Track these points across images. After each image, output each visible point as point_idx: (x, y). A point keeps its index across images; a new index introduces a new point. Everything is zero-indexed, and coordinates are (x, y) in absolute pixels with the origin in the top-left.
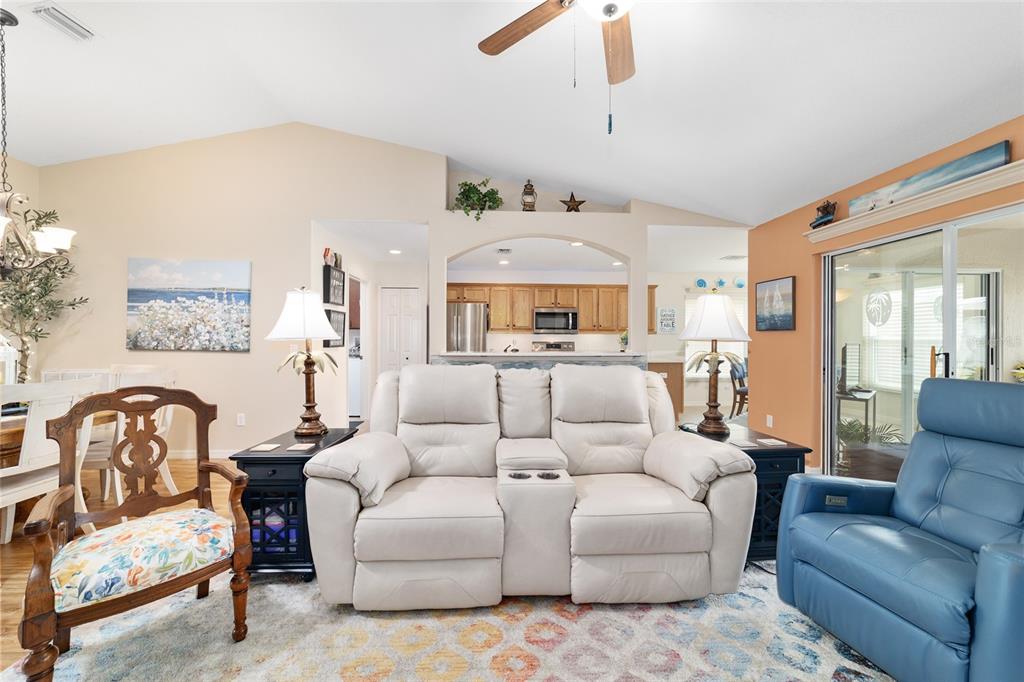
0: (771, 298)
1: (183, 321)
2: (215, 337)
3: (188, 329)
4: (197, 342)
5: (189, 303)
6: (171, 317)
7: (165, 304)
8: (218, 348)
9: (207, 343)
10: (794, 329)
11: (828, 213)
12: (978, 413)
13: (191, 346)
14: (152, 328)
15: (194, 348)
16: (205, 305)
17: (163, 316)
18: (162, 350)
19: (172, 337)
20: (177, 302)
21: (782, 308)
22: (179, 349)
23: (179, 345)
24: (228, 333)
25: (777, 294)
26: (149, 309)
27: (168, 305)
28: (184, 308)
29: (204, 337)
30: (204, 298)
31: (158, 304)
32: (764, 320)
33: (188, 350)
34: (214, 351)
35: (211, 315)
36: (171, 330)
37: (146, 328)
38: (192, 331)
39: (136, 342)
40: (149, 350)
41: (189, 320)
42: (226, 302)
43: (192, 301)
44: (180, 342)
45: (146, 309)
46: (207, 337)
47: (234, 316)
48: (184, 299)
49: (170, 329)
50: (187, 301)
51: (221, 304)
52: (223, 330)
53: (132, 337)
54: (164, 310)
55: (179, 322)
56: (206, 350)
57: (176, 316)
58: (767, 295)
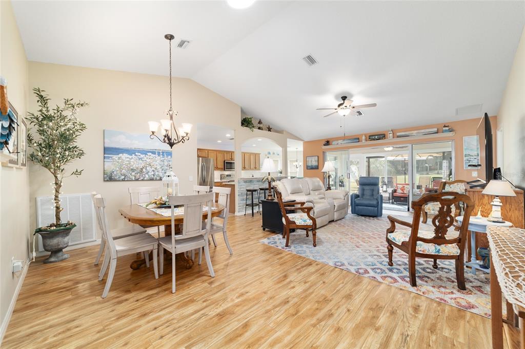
0: (312, 161)
1: (139, 165)
2: (157, 173)
3: (142, 169)
4: (147, 176)
5: (142, 156)
6: (132, 163)
7: (129, 156)
8: (158, 178)
9: (153, 176)
10: (318, 169)
11: (328, 143)
12: (366, 181)
13: (144, 178)
14: (121, 169)
15: (146, 179)
16: (151, 157)
17: (127, 162)
18: (127, 181)
19: (133, 174)
20: (136, 155)
21: (315, 163)
22: (137, 180)
23: (137, 178)
24: (163, 171)
25: (313, 160)
26: (119, 158)
27: (130, 157)
28: (140, 159)
29: (151, 173)
30: (150, 154)
31: (124, 156)
32: (309, 166)
33: (142, 180)
34: (156, 180)
35: (154, 162)
36: (133, 170)
37: (118, 169)
38: (144, 170)
39: (111, 176)
40: (119, 181)
41: (143, 165)
42: (161, 156)
43: (144, 155)
44: (138, 176)
45: (117, 159)
46: (153, 173)
47: (166, 163)
48: (140, 154)
49: (132, 169)
50: (141, 155)
51: (159, 157)
52: (160, 170)
53: (109, 174)
54: (128, 159)
55: (137, 166)
56: (152, 180)
57: (135, 162)
58: (310, 160)
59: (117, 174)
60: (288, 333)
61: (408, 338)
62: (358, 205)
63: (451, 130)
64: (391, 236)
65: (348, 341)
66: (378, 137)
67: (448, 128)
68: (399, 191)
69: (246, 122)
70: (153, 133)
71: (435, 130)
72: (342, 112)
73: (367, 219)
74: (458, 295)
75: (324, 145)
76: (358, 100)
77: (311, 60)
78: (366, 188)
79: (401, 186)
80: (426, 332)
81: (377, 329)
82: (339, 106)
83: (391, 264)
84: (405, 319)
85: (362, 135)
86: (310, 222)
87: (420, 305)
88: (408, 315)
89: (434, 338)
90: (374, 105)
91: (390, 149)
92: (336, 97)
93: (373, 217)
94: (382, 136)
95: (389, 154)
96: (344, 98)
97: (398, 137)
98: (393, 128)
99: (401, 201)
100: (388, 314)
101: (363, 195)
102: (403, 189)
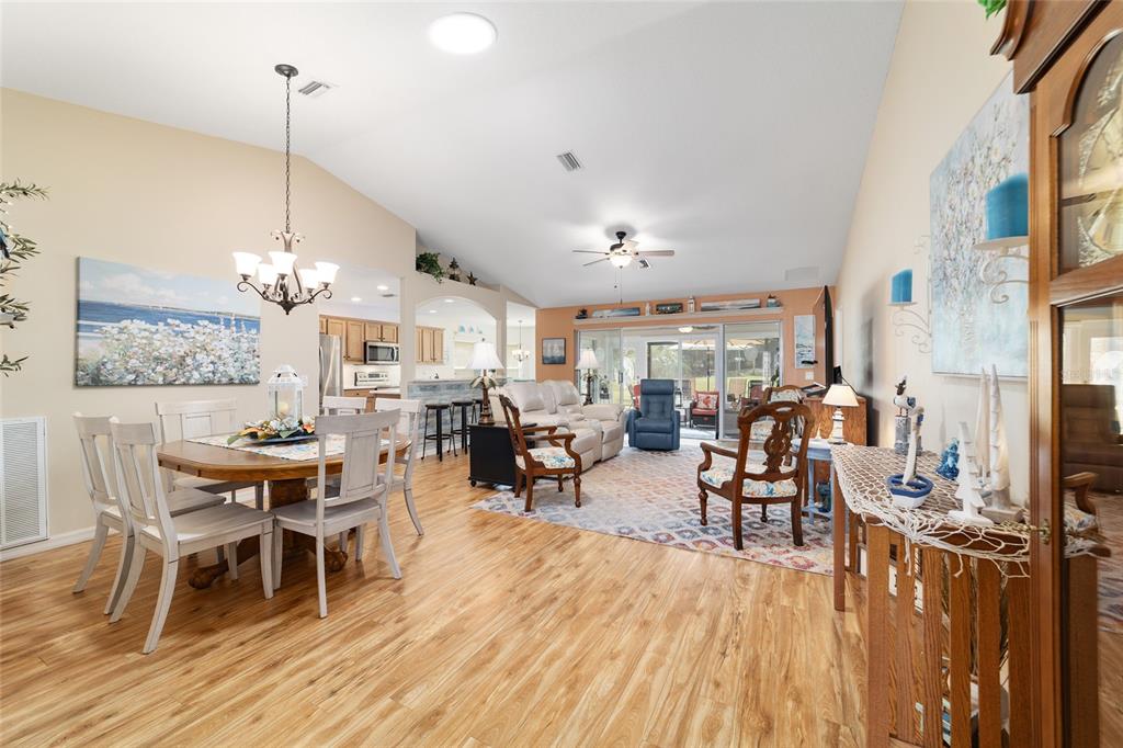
0: (552, 348)
1: (177, 349)
2: (221, 369)
3: (183, 358)
4: (196, 375)
5: (184, 327)
6: (158, 344)
7: (148, 326)
8: (224, 380)
9: (211, 375)
10: (564, 363)
11: (583, 314)
12: (650, 387)
13: (189, 379)
14: (125, 357)
15: (192, 381)
16: (208, 331)
17: (144, 341)
18: (144, 385)
19: (160, 369)
20: (167, 324)
21: (558, 353)
22: (171, 384)
23: (169, 379)
24: (237, 364)
25: (556, 346)
26: (121, 331)
27: (153, 328)
28: (177, 334)
29: (207, 369)
30: (206, 322)
31: (135, 326)
32: (547, 359)
33: (184, 384)
34: (220, 384)
35: (215, 343)
36: (159, 360)
37: (116, 357)
38: (189, 360)
39: (98, 375)
40: (121, 386)
41: (186, 348)
42: (234, 329)
43: (190, 326)
44: (172, 375)
45: (115, 331)
46: (211, 368)
47: (245, 346)
48: (177, 322)
49: (156, 359)
50: (182, 325)
51: (228, 332)
52: (231, 360)
53: (91, 369)
54: (147, 334)
55: (171, 351)
56: (209, 383)
57: (166, 342)
58: (549, 345)
59: (113, 369)
60: (569, 642)
61: (740, 618)
62: (641, 431)
63: (778, 304)
64: (705, 476)
65: (661, 636)
66: (671, 308)
67: (773, 299)
68: (701, 405)
69: (426, 263)
70: (245, 279)
71: (757, 301)
72: (618, 260)
73: (656, 455)
74: (794, 553)
75: (578, 318)
76: (644, 242)
77: (570, 161)
78: (653, 399)
79: (704, 396)
80: (760, 605)
81: (699, 614)
82: (613, 248)
83: (704, 522)
84: (733, 595)
85: (645, 303)
86: (570, 463)
87: (751, 573)
88: (737, 590)
89: (770, 610)
90: (670, 253)
91: (688, 329)
92: (608, 232)
93: (665, 450)
94: (677, 307)
95: (687, 339)
96: (621, 235)
97: (704, 310)
98: (694, 294)
99: (707, 423)
100: (710, 592)
101: (648, 412)
102: (707, 402)
